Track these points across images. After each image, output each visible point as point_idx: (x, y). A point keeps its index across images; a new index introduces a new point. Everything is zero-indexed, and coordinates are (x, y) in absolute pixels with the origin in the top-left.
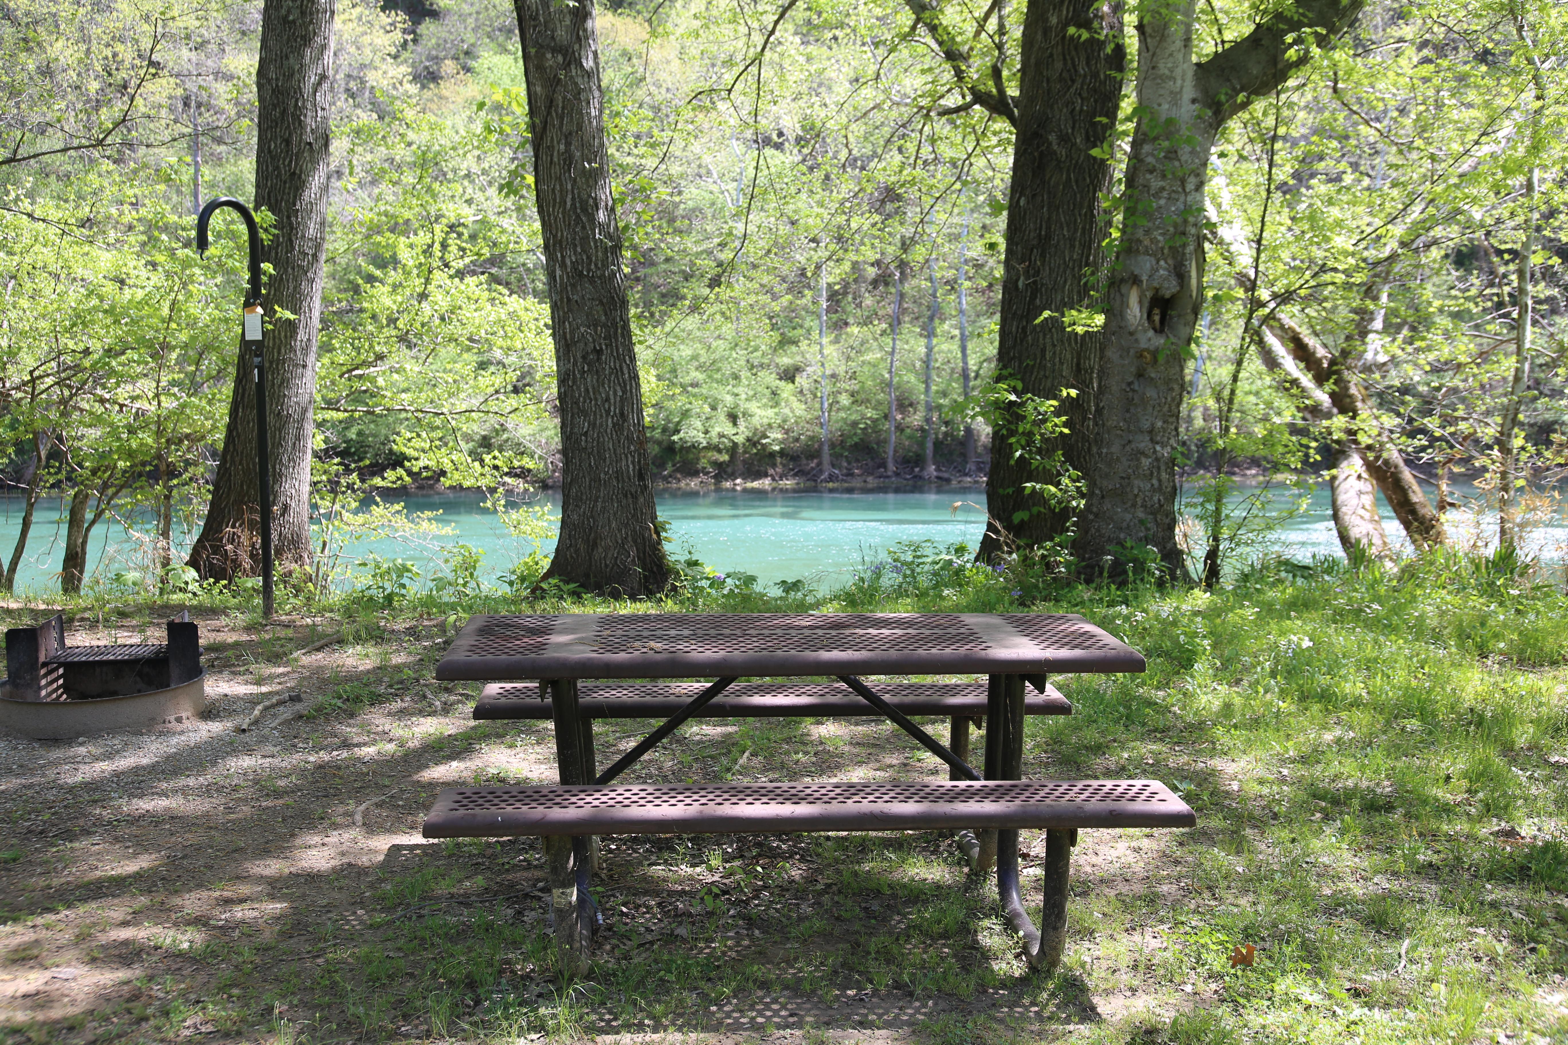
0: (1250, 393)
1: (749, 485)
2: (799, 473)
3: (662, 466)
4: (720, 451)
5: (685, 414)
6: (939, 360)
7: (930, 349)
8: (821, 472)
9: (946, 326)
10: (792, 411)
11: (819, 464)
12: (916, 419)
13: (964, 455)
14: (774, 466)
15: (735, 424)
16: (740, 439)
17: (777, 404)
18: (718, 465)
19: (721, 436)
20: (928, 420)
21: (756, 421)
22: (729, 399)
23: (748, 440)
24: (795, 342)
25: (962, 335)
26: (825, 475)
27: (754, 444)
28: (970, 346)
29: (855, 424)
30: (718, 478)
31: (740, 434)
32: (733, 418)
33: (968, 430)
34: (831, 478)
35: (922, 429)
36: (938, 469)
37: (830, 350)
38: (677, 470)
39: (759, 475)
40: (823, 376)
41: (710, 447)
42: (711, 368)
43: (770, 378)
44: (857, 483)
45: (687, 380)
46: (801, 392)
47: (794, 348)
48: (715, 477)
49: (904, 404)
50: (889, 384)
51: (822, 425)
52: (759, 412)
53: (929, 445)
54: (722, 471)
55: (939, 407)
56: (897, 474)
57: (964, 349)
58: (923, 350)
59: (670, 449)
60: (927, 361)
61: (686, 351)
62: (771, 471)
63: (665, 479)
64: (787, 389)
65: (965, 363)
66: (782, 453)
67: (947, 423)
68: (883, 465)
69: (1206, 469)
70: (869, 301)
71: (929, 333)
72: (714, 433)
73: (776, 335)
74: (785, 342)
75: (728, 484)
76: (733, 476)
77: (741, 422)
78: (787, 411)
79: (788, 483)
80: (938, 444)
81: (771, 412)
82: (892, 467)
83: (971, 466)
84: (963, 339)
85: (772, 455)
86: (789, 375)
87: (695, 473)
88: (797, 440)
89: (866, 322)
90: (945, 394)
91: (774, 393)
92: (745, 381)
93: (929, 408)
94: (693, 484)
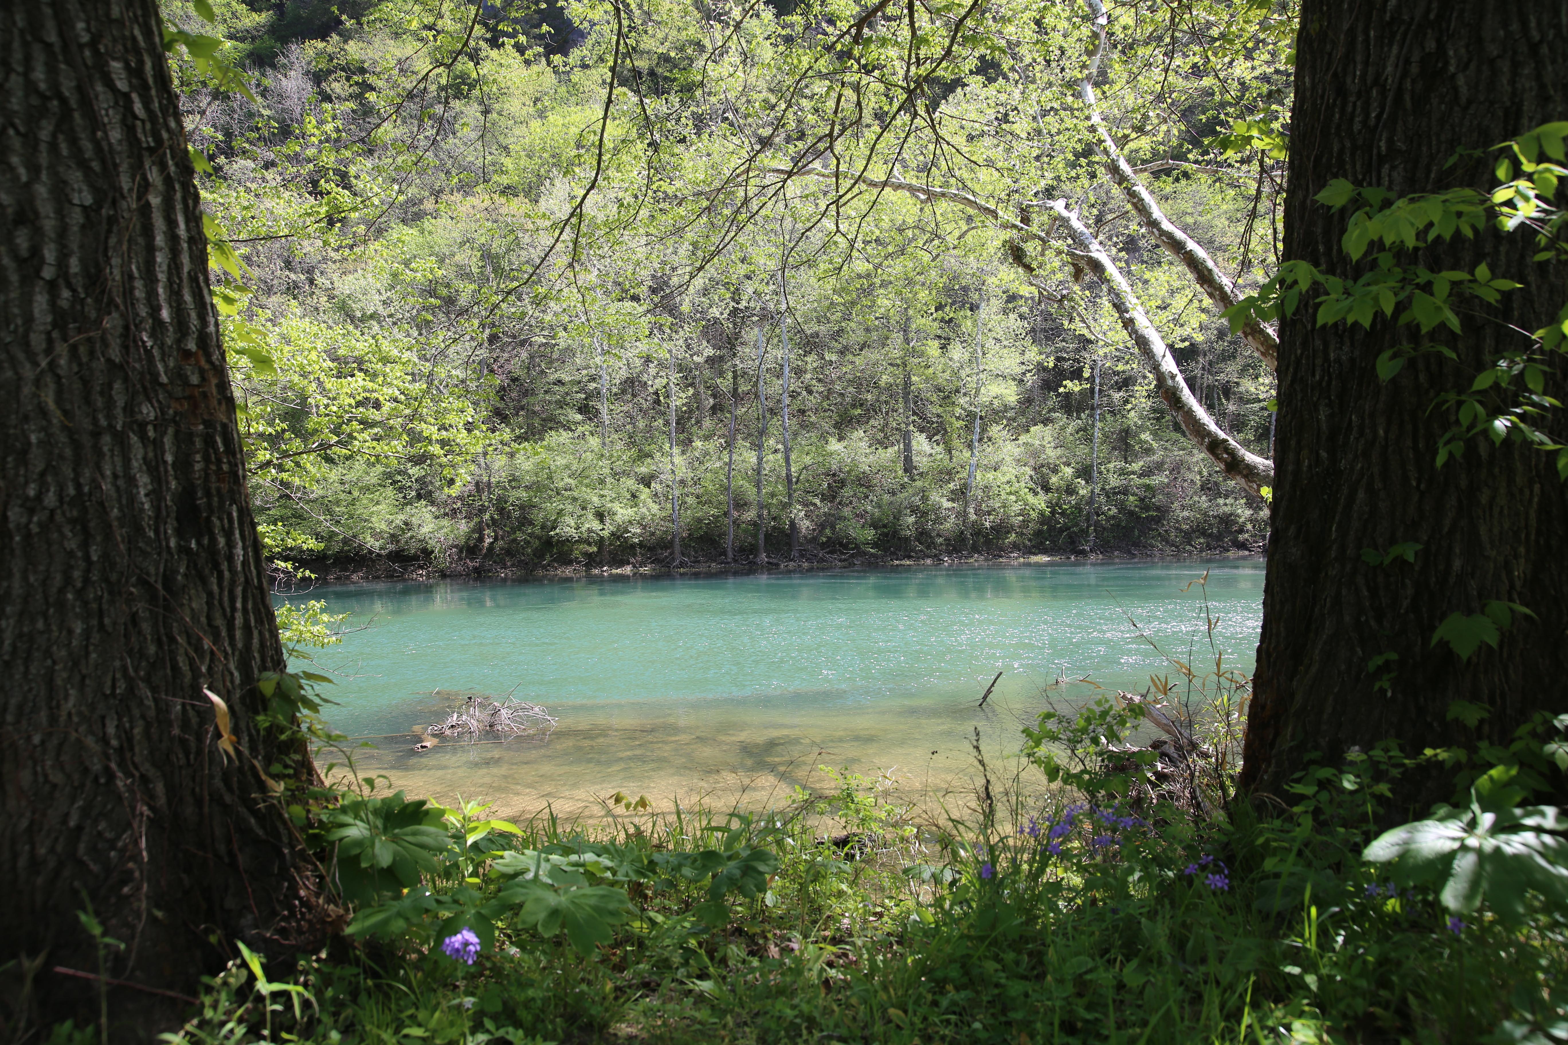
0: (1011, 493)
1: (614, 571)
2: (656, 561)
3: (542, 557)
4: (589, 544)
5: (560, 513)
6: (767, 468)
7: (760, 459)
8: (673, 559)
9: (772, 442)
10: (649, 510)
11: (672, 553)
12: (750, 515)
13: (789, 545)
14: (635, 555)
15: (602, 521)
16: (606, 533)
17: (636, 505)
18: (587, 555)
19: (590, 531)
20: (760, 516)
21: (618, 518)
22: (595, 499)
23: (613, 534)
24: (649, 455)
25: (786, 447)
26: (677, 562)
27: (618, 538)
28: (793, 457)
29: (699, 520)
30: (589, 566)
31: (607, 531)
32: (600, 516)
33: (793, 523)
34: (682, 565)
35: (755, 524)
36: (768, 556)
37: (678, 460)
38: (555, 560)
39: (622, 563)
40: (674, 481)
41: (580, 541)
42: (581, 475)
43: (630, 483)
44: (702, 568)
45: (561, 485)
46: (656, 495)
47: (649, 460)
48: (586, 565)
49: (740, 504)
50: (727, 489)
51: (673, 521)
52: (621, 511)
53: (761, 536)
54: (592, 561)
55: (768, 506)
56: (735, 561)
57: (787, 460)
58: (754, 460)
59: (548, 543)
60: (758, 471)
61: (561, 461)
62: (632, 560)
63: (544, 567)
64: (645, 494)
65: (789, 470)
66: (641, 545)
67: (774, 519)
68: (724, 553)
69: (979, 553)
70: (707, 423)
71: (758, 447)
72: (584, 529)
73: (633, 452)
74: (643, 455)
75: (596, 571)
76: (601, 564)
77: (608, 520)
78: (644, 510)
79: (646, 570)
80: (768, 536)
81: (630, 512)
82: (730, 554)
83: (795, 553)
84: (787, 451)
85: (633, 546)
86: (646, 481)
87: (569, 562)
88: (653, 534)
89: (707, 438)
90: (773, 495)
91: (634, 496)
92: (609, 486)
93: (761, 506)
94: (568, 571)
